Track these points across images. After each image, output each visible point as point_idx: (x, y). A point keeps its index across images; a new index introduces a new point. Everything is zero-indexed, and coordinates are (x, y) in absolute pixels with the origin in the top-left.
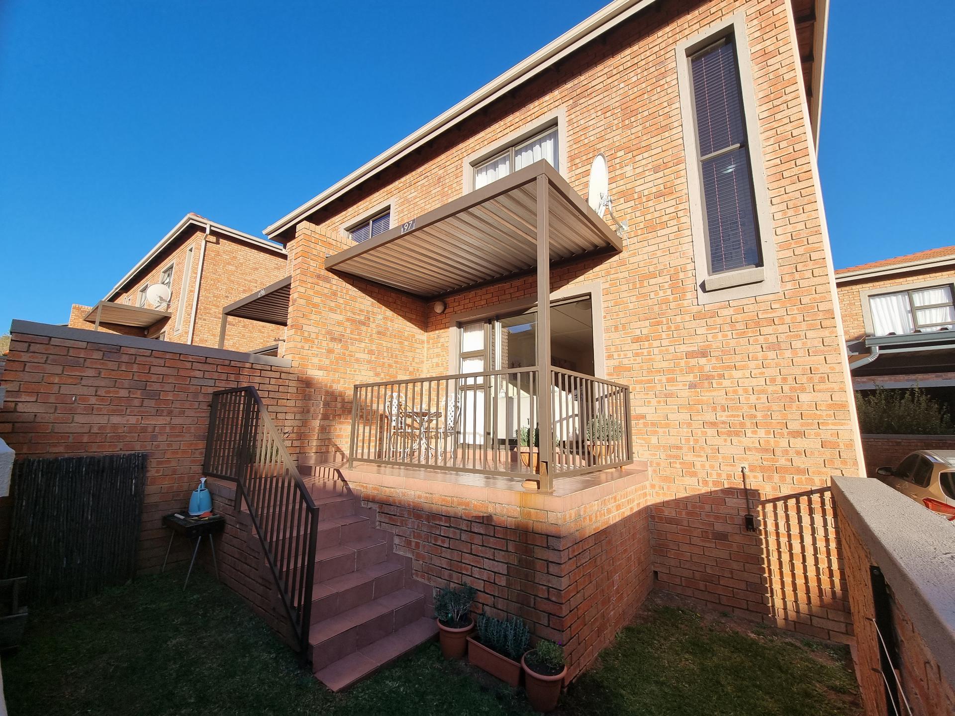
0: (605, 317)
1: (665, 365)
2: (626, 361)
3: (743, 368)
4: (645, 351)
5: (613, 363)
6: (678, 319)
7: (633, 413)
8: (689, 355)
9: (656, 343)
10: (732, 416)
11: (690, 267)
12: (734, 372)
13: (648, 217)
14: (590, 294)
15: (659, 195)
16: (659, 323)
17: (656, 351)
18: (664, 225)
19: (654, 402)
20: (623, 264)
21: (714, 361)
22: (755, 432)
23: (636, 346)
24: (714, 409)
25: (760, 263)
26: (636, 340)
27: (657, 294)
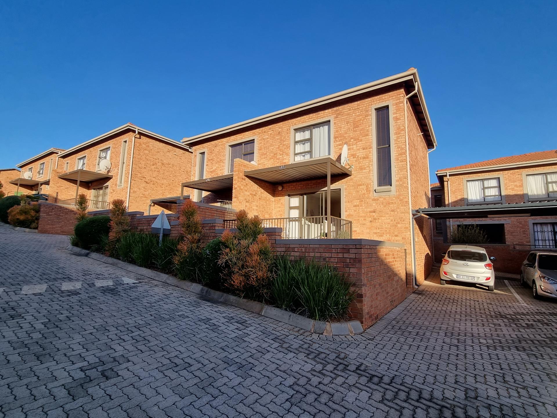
0: (345, 198)
1: (363, 214)
2: (351, 213)
3: (385, 216)
4: (357, 210)
5: (347, 213)
6: (368, 200)
7: (353, 230)
8: (371, 212)
9: (361, 208)
10: (381, 231)
11: (372, 184)
12: (382, 218)
13: (360, 165)
14: (340, 189)
15: (364, 158)
16: (362, 201)
17: (361, 210)
18: (365, 169)
19: (359, 226)
20: (352, 179)
21: (377, 214)
22: (386, 235)
23: (355, 208)
24: (376, 229)
25: (391, 186)
26: (355, 206)
27: (362, 191)
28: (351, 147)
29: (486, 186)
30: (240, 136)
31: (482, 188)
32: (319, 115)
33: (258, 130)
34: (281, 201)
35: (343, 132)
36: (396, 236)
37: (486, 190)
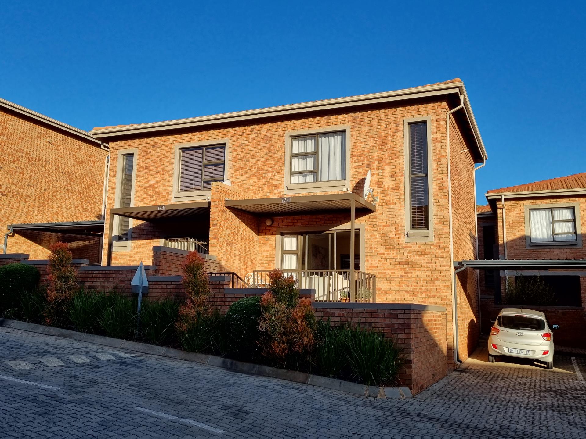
0: (366, 242)
1: (391, 266)
2: (375, 264)
3: (419, 270)
4: (383, 260)
5: (369, 264)
6: (397, 247)
7: (377, 287)
8: (401, 263)
9: (388, 257)
10: (415, 289)
11: (403, 225)
12: (416, 272)
13: (388, 198)
14: (359, 229)
15: (393, 189)
16: (390, 248)
17: (388, 260)
18: (394, 204)
19: (386, 282)
20: (375, 217)
21: (409, 266)
22: (421, 295)
23: (379, 257)
24: (408, 286)
25: (428, 229)
26: (380, 254)
27: (389, 235)
28: (375, 172)
29: (556, 218)
30: (200, 136)
31: (551, 221)
32: (330, 121)
33: (231, 129)
34: (270, 242)
35: (364, 149)
36: (434, 296)
37: (556, 225)
